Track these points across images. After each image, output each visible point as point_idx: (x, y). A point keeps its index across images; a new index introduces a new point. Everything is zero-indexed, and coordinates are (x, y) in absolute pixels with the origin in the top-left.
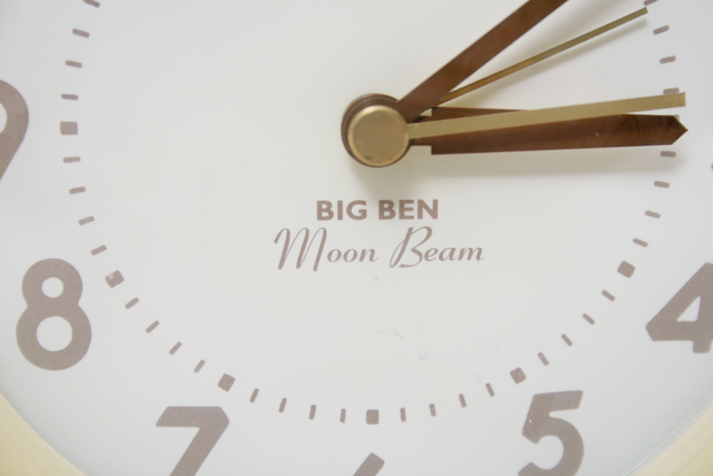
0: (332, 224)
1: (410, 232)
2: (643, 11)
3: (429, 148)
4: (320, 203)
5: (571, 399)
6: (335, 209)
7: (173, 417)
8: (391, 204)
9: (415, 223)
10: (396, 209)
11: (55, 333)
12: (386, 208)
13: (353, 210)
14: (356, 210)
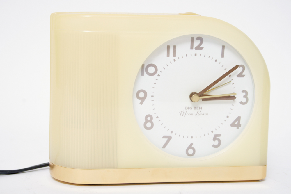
0: (187, 110)
1: (198, 111)
2: (231, 81)
3: (201, 100)
4: (186, 107)
5: (220, 135)
6: (188, 108)
7: (164, 137)
8: (196, 107)
9: (199, 110)
10: (196, 108)
11: (149, 125)
12: (195, 108)
13: (190, 108)
14: (191, 108)
